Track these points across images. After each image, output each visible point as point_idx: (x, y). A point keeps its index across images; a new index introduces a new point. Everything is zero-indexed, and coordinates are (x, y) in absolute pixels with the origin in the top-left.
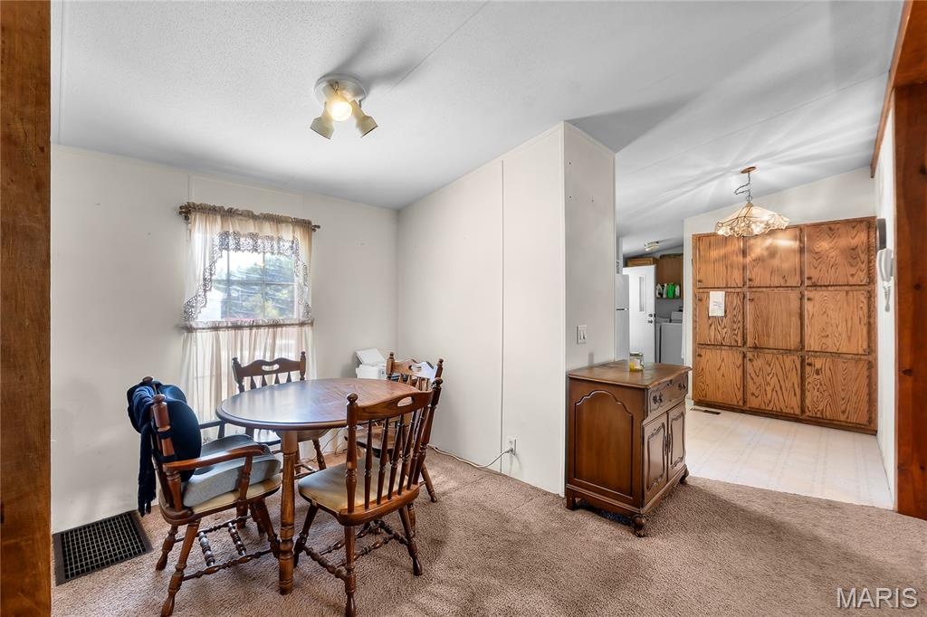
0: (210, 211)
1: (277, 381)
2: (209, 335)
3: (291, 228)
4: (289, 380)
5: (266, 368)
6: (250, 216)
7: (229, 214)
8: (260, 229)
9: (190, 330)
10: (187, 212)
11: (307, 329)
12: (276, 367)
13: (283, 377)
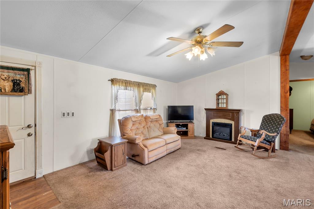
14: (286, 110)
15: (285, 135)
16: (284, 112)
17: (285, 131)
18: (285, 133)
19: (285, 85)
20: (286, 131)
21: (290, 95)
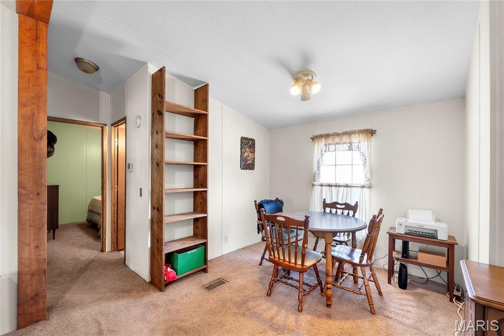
0: (321, 136)
1: (343, 213)
2: (319, 188)
3: (357, 135)
4: (348, 214)
5: (338, 206)
6: (338, 135)
7: (327, 136)
8: (341, 140)
9: (313, 185)
10: (314, 138)
11: (366, 190)
12: (344, 206)
13: (346, 212)
14: (38, 194)
15: (33, 275)
16: (32, 202)
17: (34, 263)
18: (34, 267)
19: (33, 115)
20: (38, 262)
21: (50, 154)
